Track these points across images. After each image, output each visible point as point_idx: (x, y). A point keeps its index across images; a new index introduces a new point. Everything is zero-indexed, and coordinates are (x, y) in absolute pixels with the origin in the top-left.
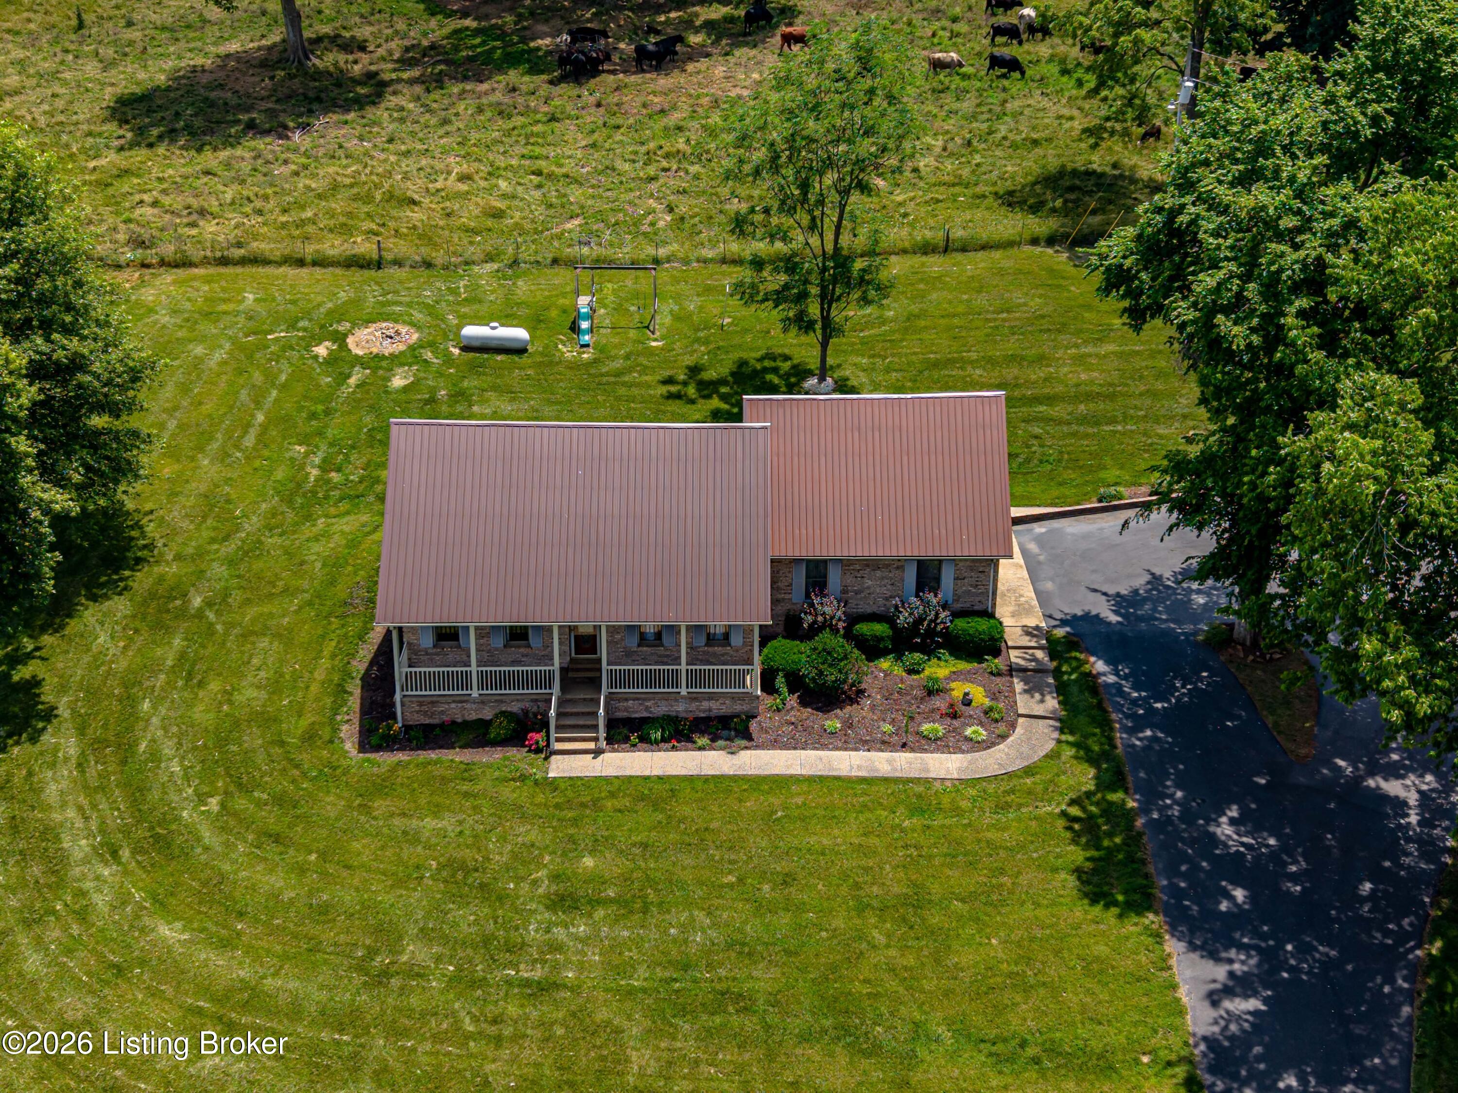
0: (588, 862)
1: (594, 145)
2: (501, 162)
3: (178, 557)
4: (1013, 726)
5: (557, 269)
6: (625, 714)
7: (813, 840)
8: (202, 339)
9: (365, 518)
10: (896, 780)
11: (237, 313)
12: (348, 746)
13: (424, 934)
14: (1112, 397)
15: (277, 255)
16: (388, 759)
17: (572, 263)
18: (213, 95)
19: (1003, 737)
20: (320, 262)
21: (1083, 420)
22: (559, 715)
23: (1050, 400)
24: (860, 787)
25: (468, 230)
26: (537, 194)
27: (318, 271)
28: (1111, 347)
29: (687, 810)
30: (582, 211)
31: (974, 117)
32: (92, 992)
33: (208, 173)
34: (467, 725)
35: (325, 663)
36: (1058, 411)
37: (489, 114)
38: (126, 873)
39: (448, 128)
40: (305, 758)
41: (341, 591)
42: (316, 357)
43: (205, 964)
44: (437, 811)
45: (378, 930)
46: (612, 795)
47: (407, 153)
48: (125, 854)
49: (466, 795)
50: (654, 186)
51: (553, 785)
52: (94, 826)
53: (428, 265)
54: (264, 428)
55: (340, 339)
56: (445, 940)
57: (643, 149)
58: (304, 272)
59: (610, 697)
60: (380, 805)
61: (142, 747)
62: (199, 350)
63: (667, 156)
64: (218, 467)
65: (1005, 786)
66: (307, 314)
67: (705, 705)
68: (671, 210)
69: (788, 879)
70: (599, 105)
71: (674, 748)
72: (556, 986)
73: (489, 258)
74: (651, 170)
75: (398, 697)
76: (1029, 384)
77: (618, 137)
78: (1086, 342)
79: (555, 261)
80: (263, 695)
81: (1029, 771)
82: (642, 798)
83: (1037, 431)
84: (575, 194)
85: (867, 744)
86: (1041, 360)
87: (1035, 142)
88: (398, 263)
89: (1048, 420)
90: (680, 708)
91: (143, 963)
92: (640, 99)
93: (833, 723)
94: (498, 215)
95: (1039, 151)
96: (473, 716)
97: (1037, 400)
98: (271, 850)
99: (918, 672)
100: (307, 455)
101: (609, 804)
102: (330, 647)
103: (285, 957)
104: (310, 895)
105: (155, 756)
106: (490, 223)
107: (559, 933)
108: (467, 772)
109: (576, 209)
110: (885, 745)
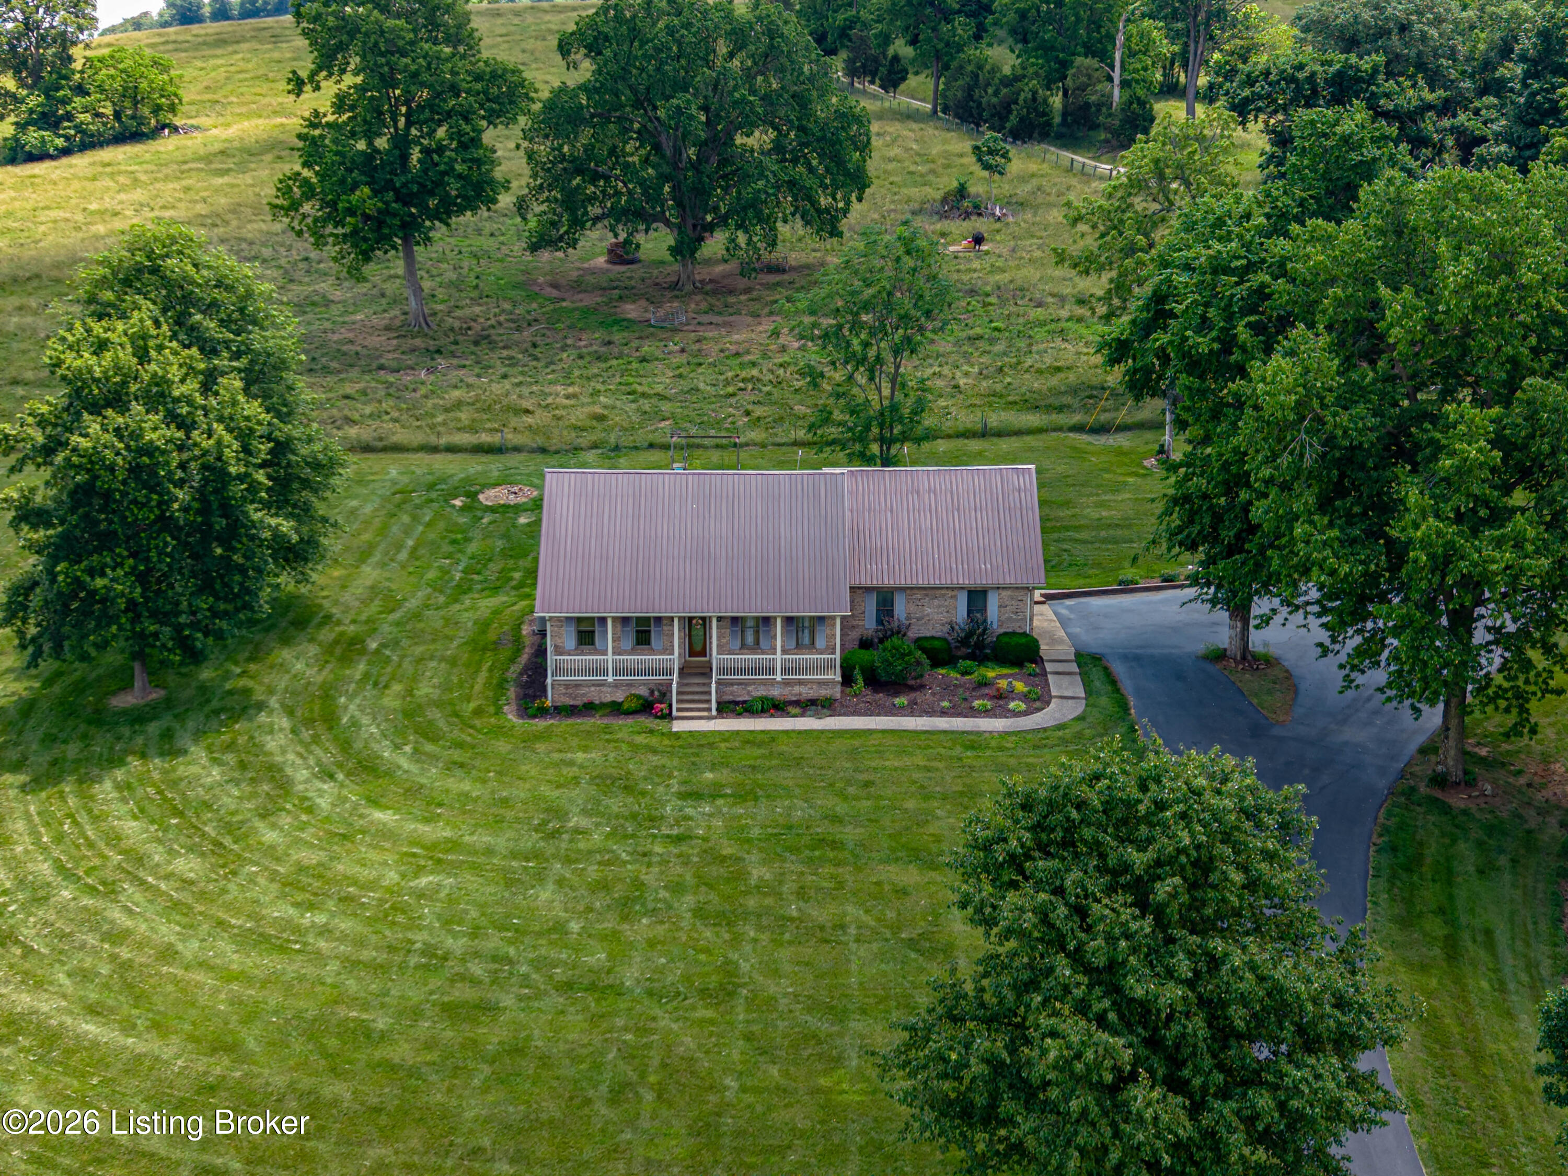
0: (709, 775)
1: (680, 376)
2: (600, 387)
3: (354, 622)
4: (1048, 703)
5: (652, 451)
6: (731, 698)
7: (887, 763)
8: (355, 497)
9: (505, 599)
10: (952, 732)
11: (384, 481)
12: (510, 717)
13: (585, 812)
14: (1129, 527)
15: (415, 444)
16: (541, 724)
17: (666, 447)
18: (345, 348)
19: (1039, 710)
20: (452, 449)
21: (1105, 541)
22: (678, 693)
23: (1078, 528)
24: (923, 737)
25: (575, 428)
26: (634, 406)
27: (450, 457)
28: (1128, 496)
29: (785, 748)
30: (673, 416)
31: (1005, 354)
32: (321, 849)
33: (347, 397)
34: (603, 705)
35: (483, 674)
36: (1083, 535)
37: (588, 359)
38: (342, 786)
39: (553, 367)
40: (477, 723)
41: (492, 636)
42: (454, 506)
43: (415, 830)
44: (585, 749)
45: (547, 810)
46: (725, 740)
47: (520, 384)
48: (340, 776)
49: (608, 741)
50: (733, 400)
51: (677, 736)
52: (312, 762)
53: (543, 450)
54: (414, 549)
55: (473, 496)
56: (602, 815)
57: (722, 377)
58: (439, 457)
59: (719, 683)
60: (541, 747)
61: (345, 720)
62: (354, 503)
63: (743, 380)
64: (378, 571)
65: (1041, 735)
66: (443, 480)
67: (797, 689)
68: (748, 413)
69: (867, 784)
70: (683, 351)
71: (772, 716)
72: (691, 837)
73: (594, 446)
74: (730, 389)
75: (549, 681)
76: (1057, 519)
77: (700, 370)
78: (1105, 493)
79: (651, 446)
80: (438, 691)
81: (1060, 727)
82: (748, 742)
83: (1066, 547)
84: (666, 407)
85: (931, 713)
86: (1067, 504)
87: (1058, 369)
88: (517, 449)
89: (1076, 541)
90: (776, 692)
91: (363, 832)
92: (717, 348)
93: (901, 701)
94: (601, 418)
95: (1062, 375)
96: (608, 699)
97: (1067, 528)
98: (459, 772)
99: (970, 673)
100: (451, 565)
101: (723, 745)
102: (486, 667)
103: (476, 825)
104: (493, 792)
105: (355, 723)
106: (594, 423)
107: (689, 811)
108: (607, 730)
109: (668, 415)
110: (944, 713)
